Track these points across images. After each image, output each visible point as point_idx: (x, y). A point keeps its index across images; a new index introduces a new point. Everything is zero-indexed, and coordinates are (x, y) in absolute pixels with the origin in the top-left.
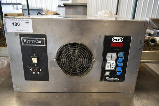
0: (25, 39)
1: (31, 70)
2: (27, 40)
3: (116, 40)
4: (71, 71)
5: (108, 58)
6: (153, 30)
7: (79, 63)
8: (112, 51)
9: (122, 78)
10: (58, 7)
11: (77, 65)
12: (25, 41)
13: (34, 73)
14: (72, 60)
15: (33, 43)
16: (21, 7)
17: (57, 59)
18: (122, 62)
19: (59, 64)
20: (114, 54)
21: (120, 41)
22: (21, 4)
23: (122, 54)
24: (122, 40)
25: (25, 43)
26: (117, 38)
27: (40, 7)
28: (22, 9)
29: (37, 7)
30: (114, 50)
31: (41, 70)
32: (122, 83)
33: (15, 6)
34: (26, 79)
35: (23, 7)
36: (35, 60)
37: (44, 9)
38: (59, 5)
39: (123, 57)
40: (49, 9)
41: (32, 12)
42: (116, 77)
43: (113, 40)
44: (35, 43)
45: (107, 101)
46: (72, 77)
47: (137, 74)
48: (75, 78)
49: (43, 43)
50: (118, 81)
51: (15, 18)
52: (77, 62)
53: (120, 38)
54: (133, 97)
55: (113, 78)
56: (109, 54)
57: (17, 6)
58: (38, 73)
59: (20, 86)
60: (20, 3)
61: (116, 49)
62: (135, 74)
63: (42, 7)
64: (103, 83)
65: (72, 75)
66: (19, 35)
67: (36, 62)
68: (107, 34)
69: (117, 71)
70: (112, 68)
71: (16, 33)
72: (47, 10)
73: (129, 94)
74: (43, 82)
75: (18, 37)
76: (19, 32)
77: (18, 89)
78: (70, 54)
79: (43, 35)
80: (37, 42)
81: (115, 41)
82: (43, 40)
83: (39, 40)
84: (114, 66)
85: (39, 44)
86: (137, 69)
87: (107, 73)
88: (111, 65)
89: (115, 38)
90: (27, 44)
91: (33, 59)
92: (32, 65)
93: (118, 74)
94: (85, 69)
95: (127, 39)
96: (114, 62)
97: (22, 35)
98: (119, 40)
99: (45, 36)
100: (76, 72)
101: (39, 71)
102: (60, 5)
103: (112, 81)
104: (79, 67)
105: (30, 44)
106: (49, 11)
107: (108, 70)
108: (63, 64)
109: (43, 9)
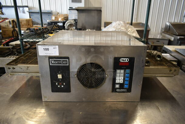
0: (53, 60)
1: (57, 84)
2: (54, 61)
3: (123, 60)
4: (88, 84)
5: (117, 74)
6: (173, 36)
7: (94, 78)
8: (120, 68)
9: (129, 90)
10: (69, 9)
11: (93, 80)
12: (53, 62)
13: (59, 86)
14: (89, 76)
15: (59, 64)
16: (28, 10)
17: (77, 75)
18: (128, 77)
19: (79, 79)
20: (122, 71)
21: (126, 61)
22: (27, 7)
23: (128, 71)
25: (53, 64)
26: (124, 59)
27: (49, 9)
28: (29, 12)
29: (46, 9)
30: (122, 68)
31: (64, 84)
32: (129, 94)
33: (21, 9)
34: (53, 91)
35: (30, 10)
36: (60, 76)
37: (53, 12)
38: (70, 8)
39: (129, 73)
40: (59, 12)
42: (124, 89)
43: (121, 60)
44: (61, 64)
45: (117, 108)
46: (89, 89)
47: (141, 86)
48: (92, 90)
49: (67, 63)
50: (126, 92)
51: (45, 45)
52: (93, 77)
53: (126, 59)
54: (138, 105)
55: (122, 90)
56: (118, 71)
57: (23, 9)
58: (62, 86)
59: (47, 97)
60: (27, 5)
61: (124, 67)
62: (139, 87)
63: (51, 9)
64: (114, 93)
65: (89, 88)
66: (48, 57)
67: (61, 78)
68: (116, 56)
69: (125, 84)
70: (120, 82)
71: (46, 56)
72: (57, 13)
73: (135, 103)
74: (66, 93)
75: (48, 59)
76: (48, 55)
77: (46, 100)
78: (87, 72)
79: (67, 57)
80: (62, 62)
81: (122, 61)
82: (66, 61)
83: (64, 61)
84: (122, 81)
85: (63, 64)
86: (141, 82)
87: (117, 86)
88: (120, 79)
89: (122, 59)
90: (54, 64)
91: (58, 75)
92: (58, 80)
93: (126, 86)
94: (99, 83)
95: (132, 60)
96: (122, 77)
97: (50, 58)
98: (125, 60)
99: (68, 58)
100: (92, 85)
101: (63, 85)
102: (72, 8)
103: (121, 92)
104: (95, 81)
105: (57, 64)
106: (59, 14)
107: (118, 84)
108: (82, 79)
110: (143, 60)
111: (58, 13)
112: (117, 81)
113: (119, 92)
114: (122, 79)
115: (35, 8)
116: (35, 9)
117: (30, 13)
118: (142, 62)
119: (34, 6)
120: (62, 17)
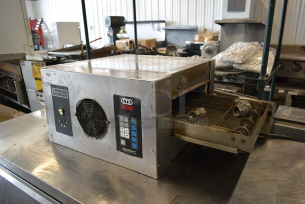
0: (54, 89)
1: (59, 121)
2: (56, 90)
3: (125, 101)
4: (89, 130)
5: (120, 123)
8: (123, 114)
9: (139, 153)
12: (54, 92)
13: (62, 125)
16: (164, 27)
18: (136, 131)
20: (126, 119)
21: (129, 104)
22: (163, 22)
23: (134, 121)
24: (131, 102)
25: (54, 94)
27: (194, 25)
28: (165, 30)
29: (189, 25)
31: (66, 123)
32: (140, 160)
33: (156, 25)
34: (57, 130)
35: (167, 26)
37: (199, 28)
39: (135, 125)
40: (207, 28)
41: (180, 34)
43: (123, 101)
46: (90, 138)
49: (66, 95)
50: (136, 156)
51: (47, 69)
55: (129, 150)
56: (121, 118)
57: (159, 25)
58: (65, 126)
59: (53, 136)
60: (164, 20)
61: (127, 113)
62: (153, 152)
66: (50, 85)
67: (62, 114)
69: (133, 142)
70: (126, 137)
71: (48, 83)
72: (203, 30)
74: (68, 136)
76: (50, 82)
77: (52, 140)
78: (86, 111)
81: (124, 103)
82: (66, 92)
84: (128, 135)
85: (63, 96)
86: (154, 145)
88: (125, 132)
89: (124, 99)
91: (59, 110)
93: (134, 146)
94: (100, 131)
96: (128, 130)
97: (52, 86)
98: (128, 102)
99: (67, 89)
100: (93, 133)
103: (129, 154)
105: (58, 95)
107: (123, 138)
109: (197, 28)
110: (152, 106)
111: (206, 30)
112: (122, 135)
113: (126, 153)
114: (128, 132)
115: (175, 23)
116: (174, 25)
117: (167, 30)
118: (152, 110)
119: (174, 21)
120: (210, 36)
